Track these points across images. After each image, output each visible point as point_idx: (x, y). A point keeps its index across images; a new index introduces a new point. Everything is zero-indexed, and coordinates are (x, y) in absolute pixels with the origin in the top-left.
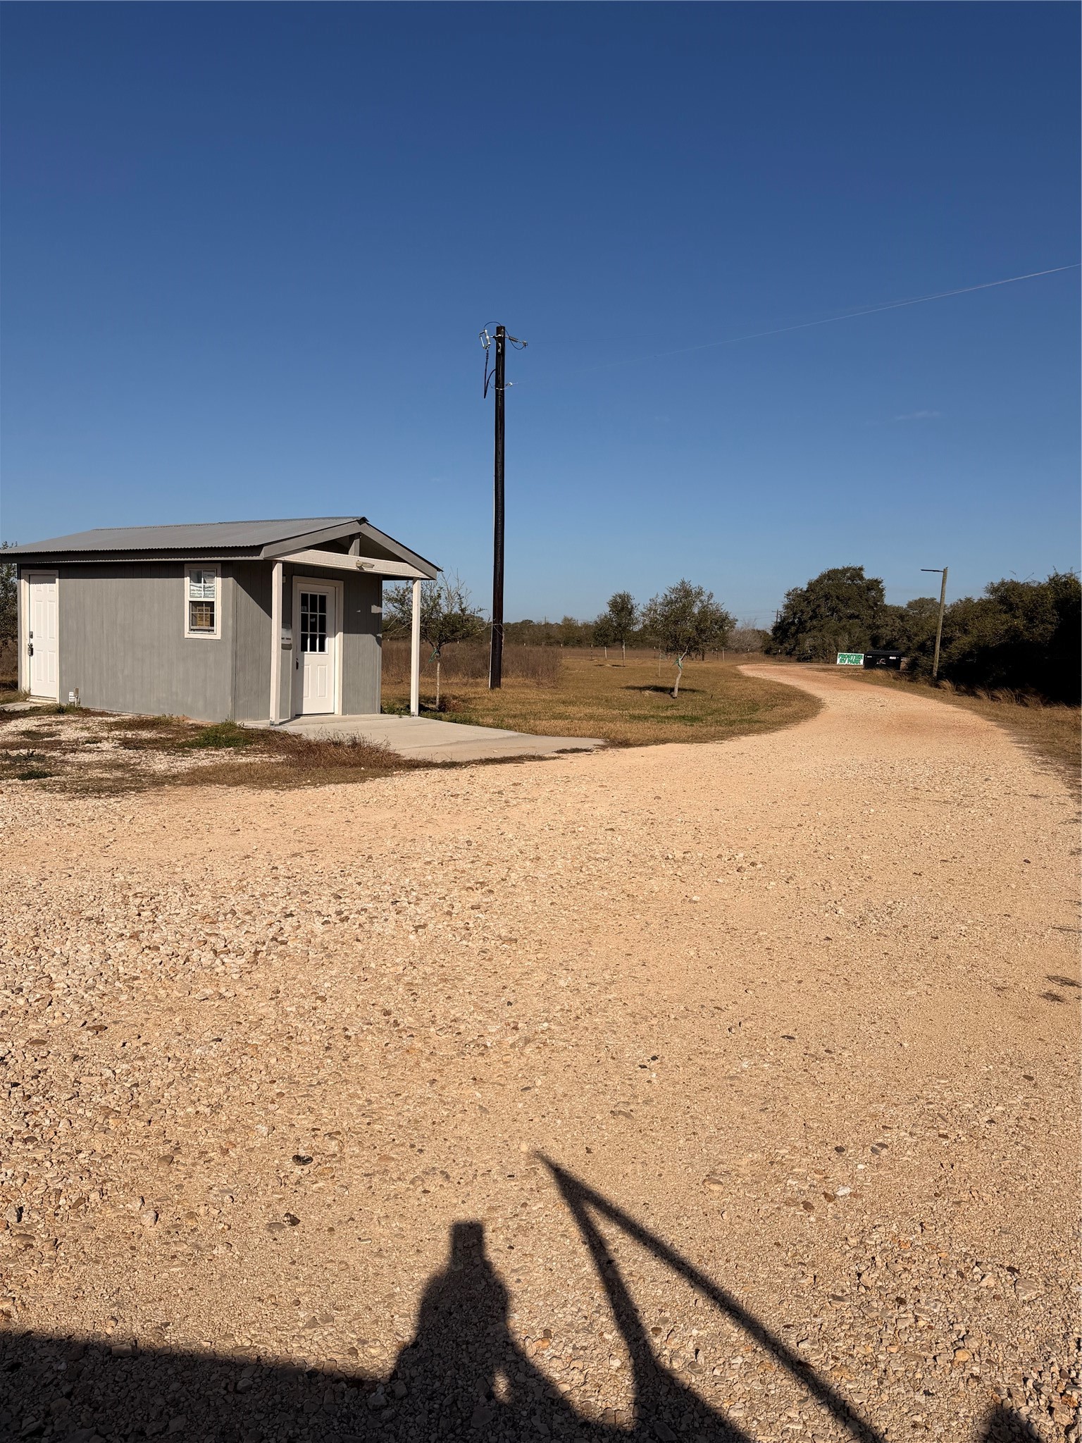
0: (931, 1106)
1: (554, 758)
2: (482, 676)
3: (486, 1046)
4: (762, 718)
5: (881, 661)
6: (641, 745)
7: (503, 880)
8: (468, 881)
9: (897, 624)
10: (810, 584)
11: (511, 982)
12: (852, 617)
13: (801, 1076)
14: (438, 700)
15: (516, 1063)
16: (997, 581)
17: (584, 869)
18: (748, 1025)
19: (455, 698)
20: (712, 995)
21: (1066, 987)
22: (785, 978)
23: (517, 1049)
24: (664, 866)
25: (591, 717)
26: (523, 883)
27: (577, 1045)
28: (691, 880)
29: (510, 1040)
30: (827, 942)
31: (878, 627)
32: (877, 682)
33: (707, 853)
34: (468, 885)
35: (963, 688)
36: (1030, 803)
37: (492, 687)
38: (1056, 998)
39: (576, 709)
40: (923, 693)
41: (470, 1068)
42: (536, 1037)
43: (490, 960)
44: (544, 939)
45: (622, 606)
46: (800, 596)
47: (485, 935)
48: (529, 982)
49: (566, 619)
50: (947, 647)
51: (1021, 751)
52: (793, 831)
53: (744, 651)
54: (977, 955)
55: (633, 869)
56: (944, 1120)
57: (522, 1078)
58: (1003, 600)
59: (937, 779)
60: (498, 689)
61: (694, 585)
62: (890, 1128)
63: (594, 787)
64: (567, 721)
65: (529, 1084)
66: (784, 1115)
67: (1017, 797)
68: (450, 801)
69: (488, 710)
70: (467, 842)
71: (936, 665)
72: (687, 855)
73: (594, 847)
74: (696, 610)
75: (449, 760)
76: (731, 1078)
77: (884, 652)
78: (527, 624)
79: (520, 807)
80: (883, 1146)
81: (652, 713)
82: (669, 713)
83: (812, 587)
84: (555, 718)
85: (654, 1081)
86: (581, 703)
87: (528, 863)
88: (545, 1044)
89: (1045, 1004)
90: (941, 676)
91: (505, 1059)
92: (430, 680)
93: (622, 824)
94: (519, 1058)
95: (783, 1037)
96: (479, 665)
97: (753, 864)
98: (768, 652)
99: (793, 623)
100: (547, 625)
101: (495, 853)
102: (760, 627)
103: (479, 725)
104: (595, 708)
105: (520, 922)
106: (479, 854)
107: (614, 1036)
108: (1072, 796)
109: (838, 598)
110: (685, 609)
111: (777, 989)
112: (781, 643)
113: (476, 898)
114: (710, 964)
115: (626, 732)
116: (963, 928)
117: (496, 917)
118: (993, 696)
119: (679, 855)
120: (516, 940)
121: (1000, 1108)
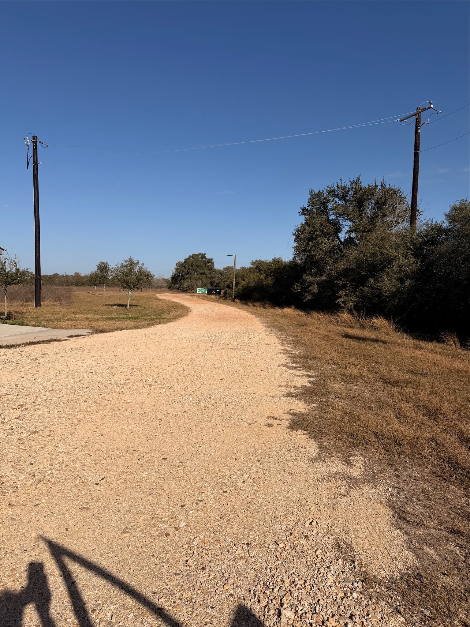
0: (221, 480)
1: (66, 340)
2: (30, 300)
3: (17, 487)
4: (165, 317)
5: (214, 292)
6: (110, 331)
7: (33, 402)
8: (15, 405)
9: (220, 277)
10: (185, 260)
11: (33, 453)
12: (202, 274)
13: (169, 475)
14: (6, 314)
15: (32, 493)
16: (254, 260)
17: (76, 393)
18: (147, 456)
19: (16, 312)
20: (133, 445)
21: (274, 420)
22: (165, 432)
23: (34, 486)
24: (115, 388)
25: (87, 319)
26: (44, 403)
27: (65, 479)
28: (128, 392)
29: (30, 482)
30: (185, 413)
31: (213, 278)
32: (212, 300)
33: (136, 379)
34: (14, 407)
35: (243, 302)
36: (265, 347)
37: (36, 306)
38: (270, 425)
39: (80, 315)
40: (229, 305)
41: (7, 500)
42: (45, 478)
43: (23, 443)
44: (53, 429)
45: (103, 268)
46: (181, 265)
47: (22, 431)
48: (43, 452)
49: (76, 273)
50: (237, 286)
51: (263, 327)
52: (174, 366)
53: (159, 288)
54: (243, 411)
55: (101, 390)
56: (226, 485)
57: (35, 500)
58: (257, 267)
59: (232, 340)
60: (39, 307)
61: (135, 260)
62: (204, 492)
63: (85, 353)
64: (74, 322)
65: (39, 502)
66: (160, 495)
67: (260, 345)
68: (8, 365)
69: (34, 318)
70: (15, 385)
71: (234, 293)
72: (127, 381)
73: (82, 382)
74: (136, 270)
75: (9, 344)
76: (138, 482)
77: (215, 288)
78: (56, 275)
79: (46, 365)
80: (201, 501)
81: (116, 316)
82: (124, 316)
83: (186, 261)
84: (68, 321)
85: (102, 490)
86: (82, 313)
87: (47, 393)
88: (48, 481)
89: (266, 428)
90: (235, 298)
91: (27, 492)
92: (2, 304)
93: (97, 369)
94: (34, 490)
95: (162, 459)
96: (29, 296)
97: (156, 382)
98: (169, 288)
99: (179, 276)
100: (67, 276)
101: (30, 390)
102: (166, 278)
103: (27, 325)
104: (89, 315)
105: (41, 422)
106: (22, 390)
107: (84, 472)
108: (280, 343)
109: (196, 266)
110: (131, 271)
111: (162, 438)
112: (175, 284)
113: (18, 413)
114: (133, 430)
115: (103, 326)
116: (238, 400)
117: (28, 421)
118: (254, 305)
119: (123, 381)
120: (38, 432)
121: (247, 476)
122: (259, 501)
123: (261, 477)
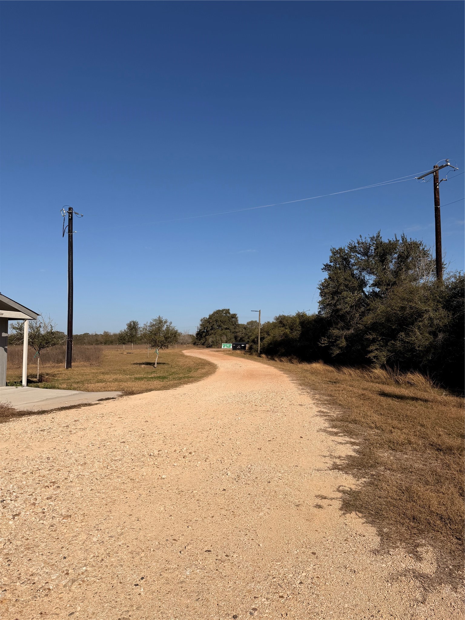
0: (275, 580)
1: (97, 404)
2: (61, 361)
3: (49, 589)
4: (193, 375)
5: (239, 347)
6: (139, 393)
7: (65, 479)
8: (46, 482)
9: (243, 331)
10: (210, 316)
11: (66, 543)
12: (226, 329)
13: (215, 573)
14: (38, 377)
15: (66, 597)
16: (278, 315)
17: (109, 467)
18: (189, 547)
19: (47, 374)
20: (172, 532)
21: (324, 500)
22: (206, 516)
23: (67, 587)
24: (149, 460)
25: (116, 380)
26: (76, 479)
27: (101, 578)
28: (162, 466)
29: (64, 583)
30: (224, 492)
31: (237, 332)
32: (238, 356)
33: (169, 450)
34: (46, 484)
35: (269, 357)
36: (300, 409)
37: (67, 368)
38: (319, 507)
39: (109, 376)
40: (255, 360)
41: (39, 606)
42: (79, 577)
43: (55, 531)
44: (86, 512)
45: (133, 326)
46: (206, 321)
47: (53, 515)
48: (76, 542)
49: (105, 332)
50: (263, 341)
51: (294, 385)
52: (208, 432)
53: (185, 344)
54: (287, 489)
55: (134, 463)
56: (281, 587)
57: (69, 606)
58: (281, 322)
59: (264, 401)
60: (70, 369)
61: (163, 319)
62: (257, 598)
63: (116, 418)
64: (104, 383)
65: (73, 610)
66: (208, 600)
67: (294, 406)
68: (40, 434)
69: (64, 380)
70: (47, 458)
71: (259, 348)
72: (160, 452)
73: (115, 453)
74: (164, 329)
75: (41, 410)
76: (182, 582)
77: (239, 343)
78: (86, 335)
79: (77, 434)
80: (255, 609)
81: (145, 376)
82: (153, 375)
83: (211, 317)
84: (98, 382)
85: (142, 594)
86: (111, 373)
87: (80, 467)
88: (83, 581)
89: (316, 510)
90: (261, 353)
91: (60, 596)
92: (35, 366)
93: (129, 438)
94: (68, 594)
95: (206, 551)
96: (60, 357)
97: (190, 453)
98: (194, 344)
99: (204, 332)
100: (96, 335)
101: (62, 463)
102: (191, 334)
103: (58, 389)
104: (118, 375)
105: (73, 504)
106: (54, 464)
107: (121, 568)
108: (314, 404)
109: (221, 321)
110: (159, 329)
111: (202, 523)
112: (200, 340)
113: (50, 492)
114: (171, 514)
115: (133, 387)
116: (280, 475)
117: (60, 503)
119: (156, 452)
120: (70, 516)
121: (304, 574)
122: (323, 610)
123: (320, 577)
